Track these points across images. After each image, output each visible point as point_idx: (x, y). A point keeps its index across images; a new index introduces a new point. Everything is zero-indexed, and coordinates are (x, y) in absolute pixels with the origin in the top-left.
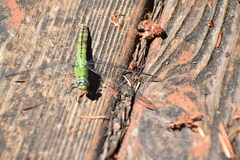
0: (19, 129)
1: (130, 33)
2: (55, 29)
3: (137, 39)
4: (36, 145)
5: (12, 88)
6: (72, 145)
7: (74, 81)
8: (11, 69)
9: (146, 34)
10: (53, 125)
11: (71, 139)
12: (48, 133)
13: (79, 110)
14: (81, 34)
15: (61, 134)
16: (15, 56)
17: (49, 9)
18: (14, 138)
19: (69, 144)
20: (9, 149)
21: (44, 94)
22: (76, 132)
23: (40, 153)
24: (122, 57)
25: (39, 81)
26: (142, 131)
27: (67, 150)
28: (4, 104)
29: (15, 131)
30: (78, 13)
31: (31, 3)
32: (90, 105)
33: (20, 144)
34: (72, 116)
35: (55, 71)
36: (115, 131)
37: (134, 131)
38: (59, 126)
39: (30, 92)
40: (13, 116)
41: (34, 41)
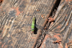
0: (16, 39)
1: (46, 20)
2: (27, 17)
3: (47, 22)
4: (20, 43)
6: (29, 44)
8: (15, 25)
9: (50, 21)
11: (29, 42)
12: (23, 40)
13: (31, 36)
14: (33, 19)
15: (26, 41)
16: (17, 22)
17: (26, 12)
18: (14, 41)
20: (13, 43)
21: (23, 31)
22: (30, 41)
23: (21, 45)
24: (43, 25)
25: (22, 28)
26: (46, 42)
27: (27, 45)
28: (13, 32)
30: (33, 14)
31: (22, 10)
32: (34, 35)
34: (29, 37)
35: (26, 26)
37: (44, 42)
38: (26, 39)
39: (20, 31)
40: (15, 36)
41: (22, 19)
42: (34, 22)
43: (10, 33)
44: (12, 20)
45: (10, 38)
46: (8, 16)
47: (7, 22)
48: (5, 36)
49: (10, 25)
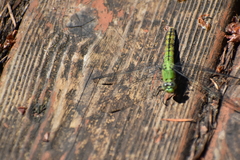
0: (106, 132)
1: (218, 36)
2: (142, 31)
4: (123, 148)
5: (99, 90)
6: (159, 147)
7: (161, 84)
8: (98, 71)
9: (233, 37)
10: (140, 128)
11: (158, 142)
12: (135, 136)
13: (166, 113)
14: (168, 37)
15: (148, 136)
16: (103, 58)
17: (137, 11)
18: (100, 141)
19: (156, 147)
20: (96, 152)
21: (132, 96)
22: (163, 135)
23: (127, 155)
24: (209, 60)
25: (126, 84)
26: (228, 134)
27: (154, 153)
28: (91, 106)
29: (102, 133)
30: (165, 16)
31: (119, 6)
32: (177, 108)
33: (107, 146)
34: (159, 119)
35: (142, 73)
36: (202, 134)
37: (221, 134)
38: (146, 129)
39: (117, 95)
40: (101, 118)
41: (121, 44)
42: (171, 54)
43: (79, 111)
44: (83, 52)
45: (83, 132)
46: (64, 40)
47: (62, 66)
48: (61, 126)
49: (76, 76)
